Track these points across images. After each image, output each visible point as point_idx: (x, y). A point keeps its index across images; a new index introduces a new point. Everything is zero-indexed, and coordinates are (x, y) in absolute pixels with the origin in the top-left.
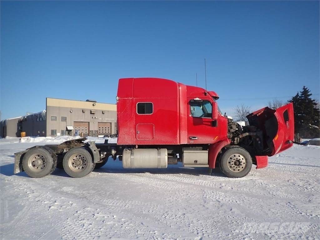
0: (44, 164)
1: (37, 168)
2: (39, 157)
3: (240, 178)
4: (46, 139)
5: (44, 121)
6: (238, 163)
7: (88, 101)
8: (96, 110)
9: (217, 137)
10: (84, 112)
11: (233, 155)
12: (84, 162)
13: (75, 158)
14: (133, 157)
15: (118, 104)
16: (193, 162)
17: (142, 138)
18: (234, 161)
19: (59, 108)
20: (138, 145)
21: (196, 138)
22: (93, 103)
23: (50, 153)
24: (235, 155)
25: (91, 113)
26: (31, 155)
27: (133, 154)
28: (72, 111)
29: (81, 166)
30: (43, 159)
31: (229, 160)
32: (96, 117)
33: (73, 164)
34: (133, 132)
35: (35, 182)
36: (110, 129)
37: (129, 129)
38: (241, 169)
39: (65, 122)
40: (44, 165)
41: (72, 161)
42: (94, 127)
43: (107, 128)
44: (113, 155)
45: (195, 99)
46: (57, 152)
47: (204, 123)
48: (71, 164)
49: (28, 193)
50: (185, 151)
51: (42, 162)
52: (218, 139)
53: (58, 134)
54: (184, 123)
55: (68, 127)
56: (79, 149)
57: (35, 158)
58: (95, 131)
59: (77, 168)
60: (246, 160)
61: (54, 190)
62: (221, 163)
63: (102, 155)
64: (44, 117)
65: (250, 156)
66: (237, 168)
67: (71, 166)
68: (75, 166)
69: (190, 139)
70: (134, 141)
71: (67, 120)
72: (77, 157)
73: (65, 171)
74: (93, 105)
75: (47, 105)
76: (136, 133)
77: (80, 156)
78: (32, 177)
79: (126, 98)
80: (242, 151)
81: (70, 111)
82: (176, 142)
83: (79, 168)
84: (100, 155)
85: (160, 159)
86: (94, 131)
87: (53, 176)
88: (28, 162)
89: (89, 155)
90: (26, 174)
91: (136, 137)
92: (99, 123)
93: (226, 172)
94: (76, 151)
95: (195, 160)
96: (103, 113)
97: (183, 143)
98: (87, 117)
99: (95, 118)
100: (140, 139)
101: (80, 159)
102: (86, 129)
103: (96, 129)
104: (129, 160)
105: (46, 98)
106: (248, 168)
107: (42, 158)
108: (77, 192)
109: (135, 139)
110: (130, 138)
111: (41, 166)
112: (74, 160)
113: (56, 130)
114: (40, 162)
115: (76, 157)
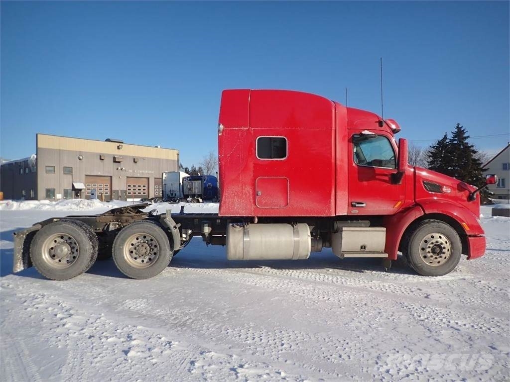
0: (73, 253)
1: (60, 261)
2: (62, 241)
3: (441, 277)
4: (41, 204)
5: (33, 173)
6: (438, 250)
7: (108, 140)
8: (124, 157)
9: (400, 203)
10: (103, 159)
11: (429, 236)
12: (153, 249)
13: (135, 241)
14: (248, 239)
15: (220, 139)
16: (359, 249)
17: (266, 204)
18: (431, 246)
19: (60, 152)
20: (258, 218)
21: (363, 204)
22: (118, 144)
23: (86, 233)
24: (434, 234)
25: (115, 161)
26: (48, 235)
27: (248, 234)
28: (81, 157)
29: (147, 257)
30: (71, 243)
31: (422, 244)
32: (124, 168)
33: (132, 252)
34: (249, 193)
35: (59, 289)
36: (146, 188)
37: (242, 187)
38: (443, 261)
39: (69, 176)
40: (74, 255)
41: (129, 246)
42: (119, 185)
43: (142, 186)
44: (207, 236)
45: (363, 132)
46: (96, 230)
47: (377, 177)
48: (127, 253)
49: (59, 316)
50: (344, 229)
51: (70, 248)
52: (401, 205)
53: (59, 196)
54: (343, 176)
55: (75, 184)
56: (145, 225)
57: (55, 241)
58: (121, 191)
59: (139, 260)
60: (452, 244)
61: (110, 307)
62: (409, 250)
63: (184, 236)
64: (33, 167)
65: (458, 236)
66: (436, 258)
67: (129, 256)
68: (135, 256)
69: (353, 206)
70: (251, 209)
71: (73, 173)
72: (139, 240)
73: (116, 266)
74: (118, 148)
75: (39, 146)
76: (255, 194)
77: (145, 237)
78: (50, 279)
79: (237, 128)
80: (445, 229)
81: (79, 158)
82: (330, 212)
83: (143, 261)
84: (181, 236)
85: (298, 242)
86: (119, 191)
87: (90, 277)
88: (41, 250)
89: (165, 236)
90: (38, 273)
91: (254, 202)
92: (128, 178)
93: (417, 267)
94: (138, 228)
95: (362, 244)
96: (135, 162)
97: (341, 214)
98: (108, 168)
99: (122, 169)
100: (262, 205)
101: (144, 242)
102: (107, 187)
103: (124, 188)
104: (241, 245)
105: (37, 135)
106: (455, 258)
107: (69, 241)
108: (159, 312)
109: (253, 207)
110: (243, 203)
111: (67, 258)
112: (132, 245)
113: (54, 190)
114: (66, 249)
115: (137, 239)
